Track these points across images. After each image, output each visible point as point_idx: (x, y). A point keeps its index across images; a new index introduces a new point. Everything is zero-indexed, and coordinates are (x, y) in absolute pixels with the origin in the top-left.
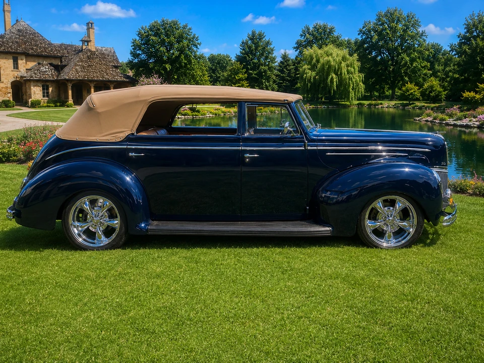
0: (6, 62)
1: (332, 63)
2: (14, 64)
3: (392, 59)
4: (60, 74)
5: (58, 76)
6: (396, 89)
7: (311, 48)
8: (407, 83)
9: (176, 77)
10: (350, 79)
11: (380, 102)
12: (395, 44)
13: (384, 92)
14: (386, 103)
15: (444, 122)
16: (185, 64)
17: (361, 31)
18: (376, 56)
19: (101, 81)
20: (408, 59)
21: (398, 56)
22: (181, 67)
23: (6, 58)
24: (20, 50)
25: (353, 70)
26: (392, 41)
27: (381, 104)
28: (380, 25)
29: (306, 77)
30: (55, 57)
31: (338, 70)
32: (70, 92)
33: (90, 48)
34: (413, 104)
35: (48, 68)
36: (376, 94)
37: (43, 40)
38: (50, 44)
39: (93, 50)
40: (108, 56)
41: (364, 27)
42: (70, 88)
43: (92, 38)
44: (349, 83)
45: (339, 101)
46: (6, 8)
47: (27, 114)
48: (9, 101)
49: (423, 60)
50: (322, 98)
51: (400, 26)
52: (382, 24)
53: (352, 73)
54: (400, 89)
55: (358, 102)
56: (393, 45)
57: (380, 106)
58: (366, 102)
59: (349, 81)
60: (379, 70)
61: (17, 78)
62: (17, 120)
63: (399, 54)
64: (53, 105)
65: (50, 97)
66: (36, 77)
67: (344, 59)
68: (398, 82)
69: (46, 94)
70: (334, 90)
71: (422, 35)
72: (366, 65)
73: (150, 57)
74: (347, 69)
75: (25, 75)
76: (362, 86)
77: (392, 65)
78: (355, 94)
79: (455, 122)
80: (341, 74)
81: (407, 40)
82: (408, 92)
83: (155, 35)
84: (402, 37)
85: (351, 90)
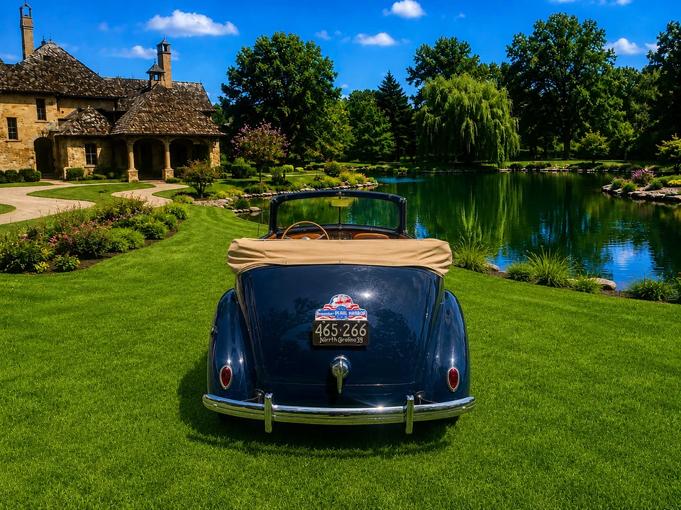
0: (26, 108)
1: (467, 102)
2: (38, 111)
3: (563, 95)
4: (114, 125)
5: (111, 130)
6: (572, 142)
7: (433, 79)
8: (589, 132)
9: (299, 127)
10: (496, 126)
11: (546, 162)
12: (565, 70)
13: (552, 148)
14: (556, 166)
15: (632, 193)
16: (313, 106)
17: (511, 51)
18: (538, 90)
19: (181, 136)
20: (585, 93)
21: (571, 89)
22: (306, 110)
23: (25, 103)
24: (48, 88)
25: (500, 112)
26: (561, 66)
27: (549, 165)
28: (541, 41)
29: (426, 124)
30: (106, 99)
31: (477, 113)
32: (131, 155)
33: (162, 83)
34: (598, 164)
35: (95, 117)
36: (540, 149)
37: (87, 72)
38: (98, 78)
39: (169, 86)
40: (193, 96)
41: (514, 45)
42: (131, 148)
43: (167, 66)
44: (495, 133)
45: (479, 163)
46: (26, 22)
47: (59, 192)
48: (31, 170)
49: (612, 94)
50: (453, 159)
51: (573, 42)
52: (545, 40)
53: (499, 118)
54: (578, 141)
55: (510, 164)
56: (562, 73)
57: (547, 169)
58: (525, 164)
59: (495, 129)
60: (543, 111)
61: (43, 133)
63: (574, 86)
64: (105, 177)
65: (99, 163)
66: (74, 132)
67: (486, 95)
68: (575, 130)
69: (91, 158)
70: (471, 144)
71: (608, 55)
73: (256, 96)
74: (491, 111)
75: (58, 129)
76: (516, 137)
77: (564, 104)
78: (505, 150)
79: (648, 193)
80: (482, 118)
81: (585, 64)
82: (591, 145)
83: (264, 61)
84: (577, 60)
85: (499, 144)
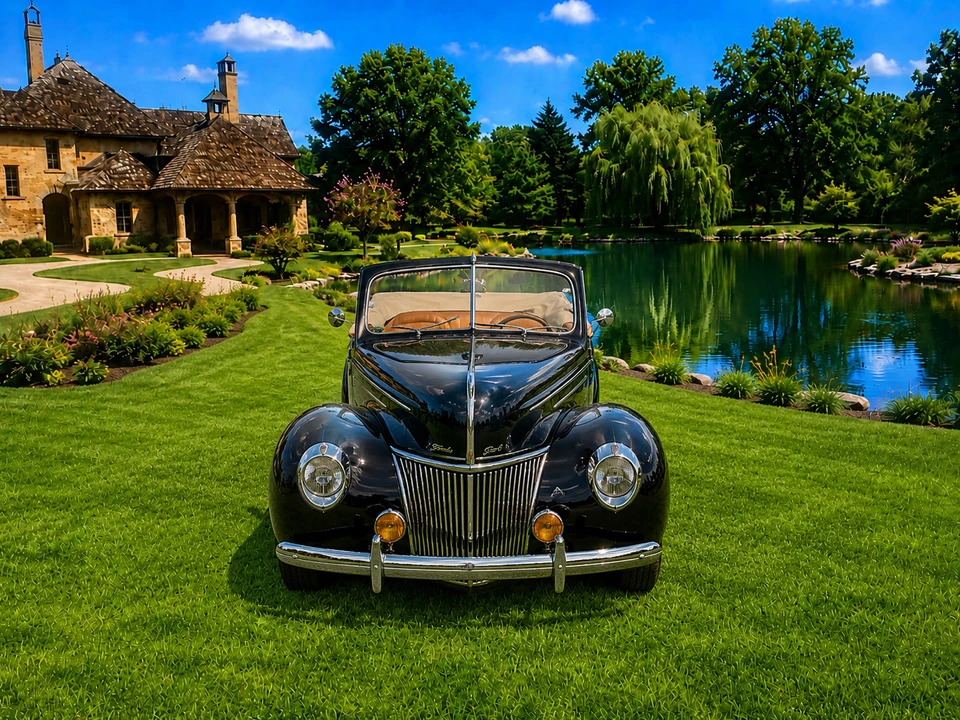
0: (32, 153)
1: (656, 143)
2: (49, 156)
3: (794, 132)
4: (156, 176)
5: (152, 183)
6: (806, 198)
7: (610, 110)
8: (829, 184)
9: (419, 178)
10: (698, 176)
11: (768, 227)
12: (796, 97)
13: (778, 206)
14: (783, 230)
15: (891, 271)
16: (440, 148)
17: (720, 69)
18: (757, 125)
20: (825, 130)
21: (804, 124)
22: (431, 155)
23: (30, 145)
24: (63, 124)
25: (704, 158)
26: (791, 92)
27: (773, 232)
28: (763, 56)
29: (599, 173)
30: (145, 139)
31: (671, 158)
32: (182, 219)
33: (225, 116)
34: (844, 230)
35: (130, 165)
36: (760, 208)
37: (118, 101)
38: (134, 109)
39: (234, 120)
40: (270, 135)
41: (725, 62)
42: (181, 208)
43: (231, 94)
44: (697, 185)
45: (675, 228)
46: (32, 31)
48: (39, 241)
49: (862, 131)
50: (637, 220)
51: (807, 58)
52: (768, 54)
53: (702, 165)
54: (815, 198)
55: (718, 229)
56: (791, 101)
57: (770, 237)
58: (740, 229)
59: (697, 180)
60: (765, 155)
61: (55, 187)
62: (59, 284)
63: (809, 120)
64: (144, 250)
65: (135, 230)
66: (100, 186)
67: (684, 133)
68: (810, 182)
69: (123, 223)
70: (663, 201)
71: (857, 76)
72: (737, 146)
73: (358, 135)
74: (691, 155)
75: (76, 181)
76: (726, 192)
77: (795, 144)
78: (712, 211)
79: (915, 271)
80: (678, 166)
81: (825, 89)
82: (833, 204)
83: (372, 86)
85: (702, 202)
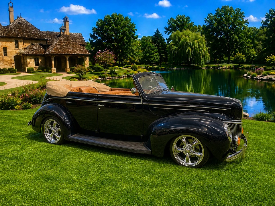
0: (11, 44)
1: (188, 41)
2: (16, 45)
3: (228, 38)
4: (46, 50)
5: (45, 52)
6: (231, 57)
7: (175, 32)
8: (237, 53)
9: (121, 51)
10: (200, 50)
11: (220, 65)
13: (223, 59)
14: (224, 66)
15: (255, 77)
16: (127, 42)
17: (206, 20)
18: (217, 36)
19: (73, 55)
20: (236, 37)
21: (231, 36)
22: (124, 44)
23: (10, 41)
24: (20, 35)
25: (202, 45)
26: (227, 27)
27: (222, 66)
28: (219, 16)
29: (172, 50)
30: (43, 40)
31: (193, 45)
32: (53, 62)
33: (65, 33)
34: (242, 66)
35: (38, 47)
36: (218, 60)
37: (35, 29)
38: (39, 31)
39: (68, 34)
40: (78, 39)
41: (208, 18)
42: (53, 59)
43: (67, 27)
44: (200, 53)
45: (194, 65)
46: (11, 9)
47: (24, 77)
48: (13, 68)
49: (247, 37)
50: (183, 63)
51: (231, 17)
53: (201, 47)
54: (233, 57)
55: (206, 65)
56: (227, 29)
57: (221, 68)
58: (212, 65)
59: (200, 52)
60: (219, 45)
61: (17, 53)
62: (18, 81)
63: (232, 34)
64: (42, 71)
65: (40, 66)
66: (30, 53)
67: (196, 38)
68: (232, 52)
69: (37, 64)
70: (190, 57)
71: (245, 22)
72: (211, 42)
73: (103, 39)
74: (198, 44)
75: (23, 52)
76: (208, 55)
77: (228, 41)
78: (204, 60)
79: (262, 77)
80: (194, 48)
81: (236, 26)
82: (239, 58)
83: (107, 25)
84: (233, 24)
85: (201, 58)
